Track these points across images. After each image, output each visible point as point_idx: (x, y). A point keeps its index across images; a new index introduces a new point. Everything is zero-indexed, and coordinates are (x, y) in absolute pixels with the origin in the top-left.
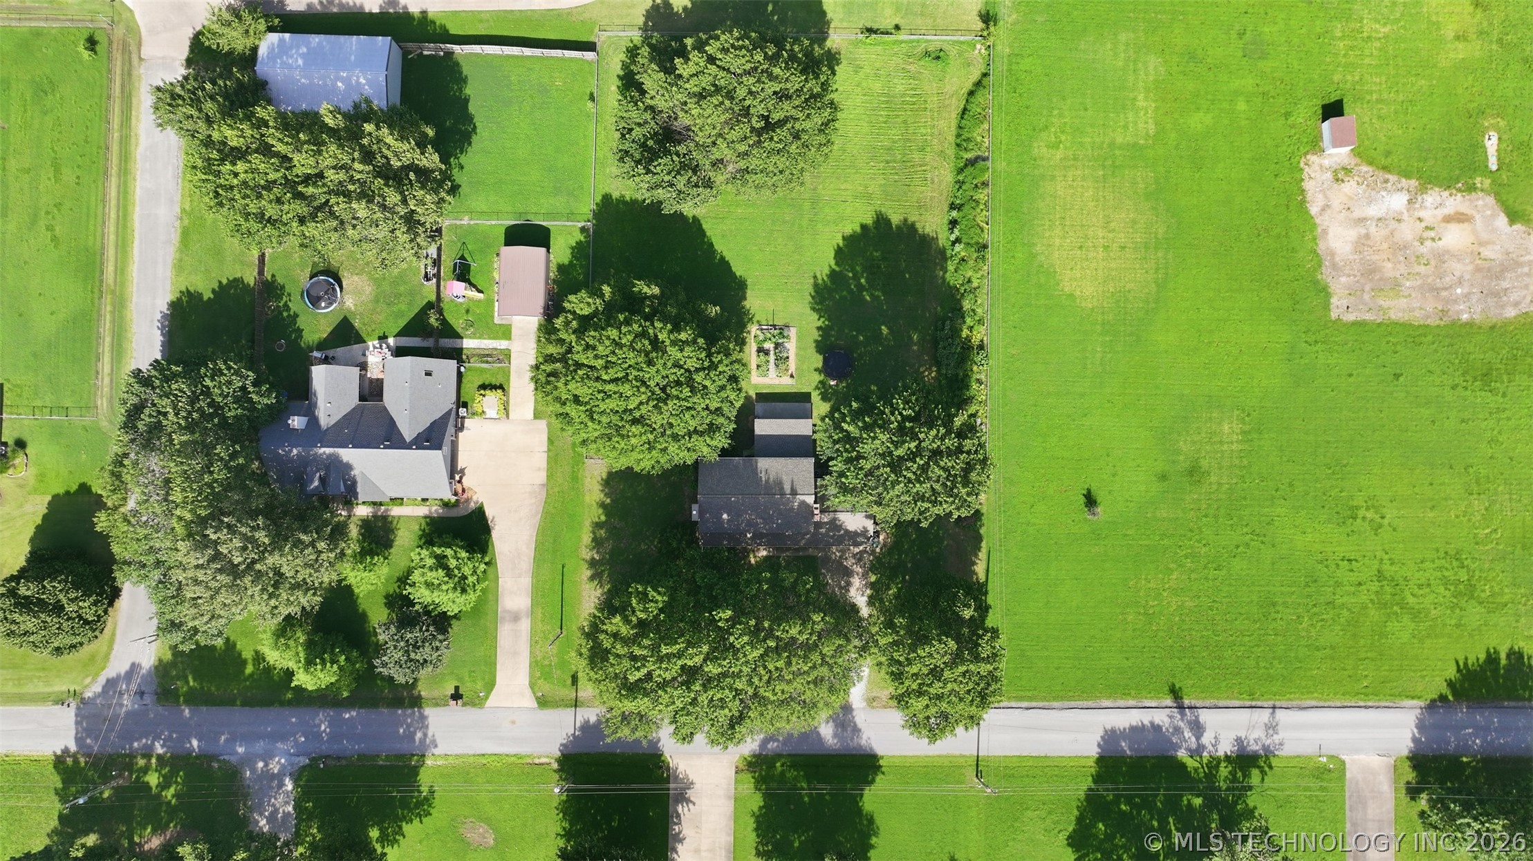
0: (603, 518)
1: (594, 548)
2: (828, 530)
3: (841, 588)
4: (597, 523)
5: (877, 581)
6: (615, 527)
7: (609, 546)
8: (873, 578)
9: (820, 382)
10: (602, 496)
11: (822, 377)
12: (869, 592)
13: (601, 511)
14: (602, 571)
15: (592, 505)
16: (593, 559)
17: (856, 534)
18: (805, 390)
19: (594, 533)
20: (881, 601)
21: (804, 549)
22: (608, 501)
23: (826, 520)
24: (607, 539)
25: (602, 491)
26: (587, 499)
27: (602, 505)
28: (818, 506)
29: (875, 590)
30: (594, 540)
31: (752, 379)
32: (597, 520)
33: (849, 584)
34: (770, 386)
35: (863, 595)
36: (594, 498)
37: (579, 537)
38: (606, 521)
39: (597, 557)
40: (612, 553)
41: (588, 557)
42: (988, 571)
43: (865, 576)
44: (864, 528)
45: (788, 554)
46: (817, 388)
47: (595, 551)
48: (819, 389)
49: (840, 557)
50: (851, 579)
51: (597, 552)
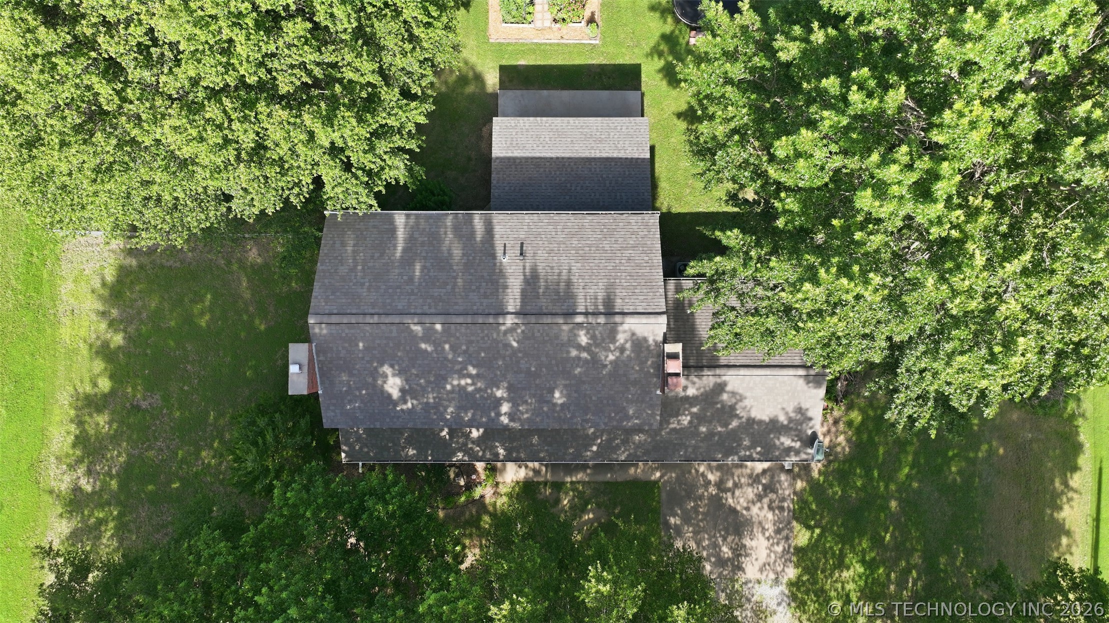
0: (105, 384)
1: (80, 461)
2: (699, 419)
3: (721, 562)
4: (87, 397)
5: (813, 546)
6: (137, 408)
7: (119, 457)
8: (803, 537)
9: (665, 38)
10: (103, 326)
11: (668, 27)
12: (792, 573)
13: (99, 365)
14: (101, 522)
15: (76, 351)
16: (77, 489)
17: (774, 426)
18: (625, 58)
19: (80, 423)
20: (823, 598)
21: (624, 466)
22: (118, 339)
23: (691, 392)
24: (115, 439)
25: (103, 314)
26: (65, 333)
27: (104, 351)
28: (677, 348)
29: (806, 570)
30: (81, 440)
31: (492, 30)
32: (88, 389)
33: (740, 551)
34: (536, 48)
35: (777, 581)
36: (83, 332)
37: (43, 430)
38: (113, 392)
39: (87, 486)
40: (127, 474)
41: (64, 485)
42: (1097, 520)
43: (782, 531)
44: (800, 410)
45: (580, 476)
46: (656, 52)
47: (81, 470)
48: (660, 54)
49: (720, 485)
50: (747, 542)
51: (89, 472)
